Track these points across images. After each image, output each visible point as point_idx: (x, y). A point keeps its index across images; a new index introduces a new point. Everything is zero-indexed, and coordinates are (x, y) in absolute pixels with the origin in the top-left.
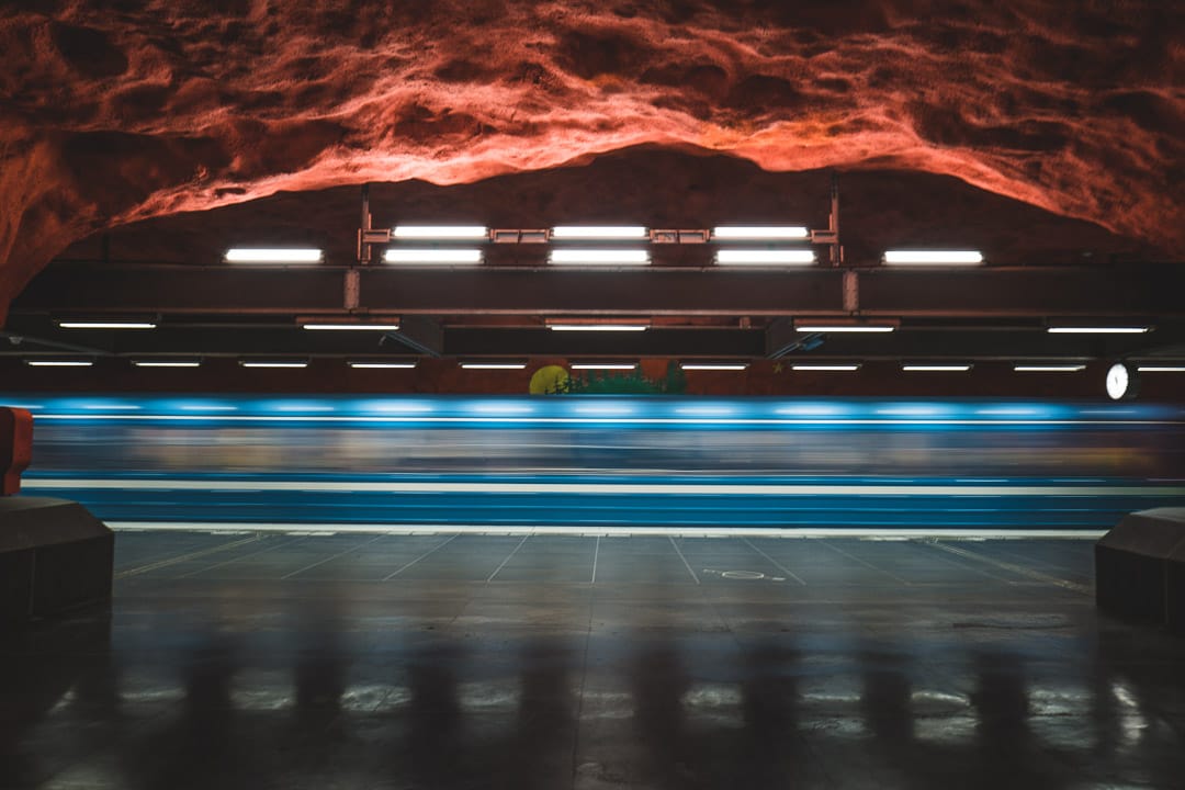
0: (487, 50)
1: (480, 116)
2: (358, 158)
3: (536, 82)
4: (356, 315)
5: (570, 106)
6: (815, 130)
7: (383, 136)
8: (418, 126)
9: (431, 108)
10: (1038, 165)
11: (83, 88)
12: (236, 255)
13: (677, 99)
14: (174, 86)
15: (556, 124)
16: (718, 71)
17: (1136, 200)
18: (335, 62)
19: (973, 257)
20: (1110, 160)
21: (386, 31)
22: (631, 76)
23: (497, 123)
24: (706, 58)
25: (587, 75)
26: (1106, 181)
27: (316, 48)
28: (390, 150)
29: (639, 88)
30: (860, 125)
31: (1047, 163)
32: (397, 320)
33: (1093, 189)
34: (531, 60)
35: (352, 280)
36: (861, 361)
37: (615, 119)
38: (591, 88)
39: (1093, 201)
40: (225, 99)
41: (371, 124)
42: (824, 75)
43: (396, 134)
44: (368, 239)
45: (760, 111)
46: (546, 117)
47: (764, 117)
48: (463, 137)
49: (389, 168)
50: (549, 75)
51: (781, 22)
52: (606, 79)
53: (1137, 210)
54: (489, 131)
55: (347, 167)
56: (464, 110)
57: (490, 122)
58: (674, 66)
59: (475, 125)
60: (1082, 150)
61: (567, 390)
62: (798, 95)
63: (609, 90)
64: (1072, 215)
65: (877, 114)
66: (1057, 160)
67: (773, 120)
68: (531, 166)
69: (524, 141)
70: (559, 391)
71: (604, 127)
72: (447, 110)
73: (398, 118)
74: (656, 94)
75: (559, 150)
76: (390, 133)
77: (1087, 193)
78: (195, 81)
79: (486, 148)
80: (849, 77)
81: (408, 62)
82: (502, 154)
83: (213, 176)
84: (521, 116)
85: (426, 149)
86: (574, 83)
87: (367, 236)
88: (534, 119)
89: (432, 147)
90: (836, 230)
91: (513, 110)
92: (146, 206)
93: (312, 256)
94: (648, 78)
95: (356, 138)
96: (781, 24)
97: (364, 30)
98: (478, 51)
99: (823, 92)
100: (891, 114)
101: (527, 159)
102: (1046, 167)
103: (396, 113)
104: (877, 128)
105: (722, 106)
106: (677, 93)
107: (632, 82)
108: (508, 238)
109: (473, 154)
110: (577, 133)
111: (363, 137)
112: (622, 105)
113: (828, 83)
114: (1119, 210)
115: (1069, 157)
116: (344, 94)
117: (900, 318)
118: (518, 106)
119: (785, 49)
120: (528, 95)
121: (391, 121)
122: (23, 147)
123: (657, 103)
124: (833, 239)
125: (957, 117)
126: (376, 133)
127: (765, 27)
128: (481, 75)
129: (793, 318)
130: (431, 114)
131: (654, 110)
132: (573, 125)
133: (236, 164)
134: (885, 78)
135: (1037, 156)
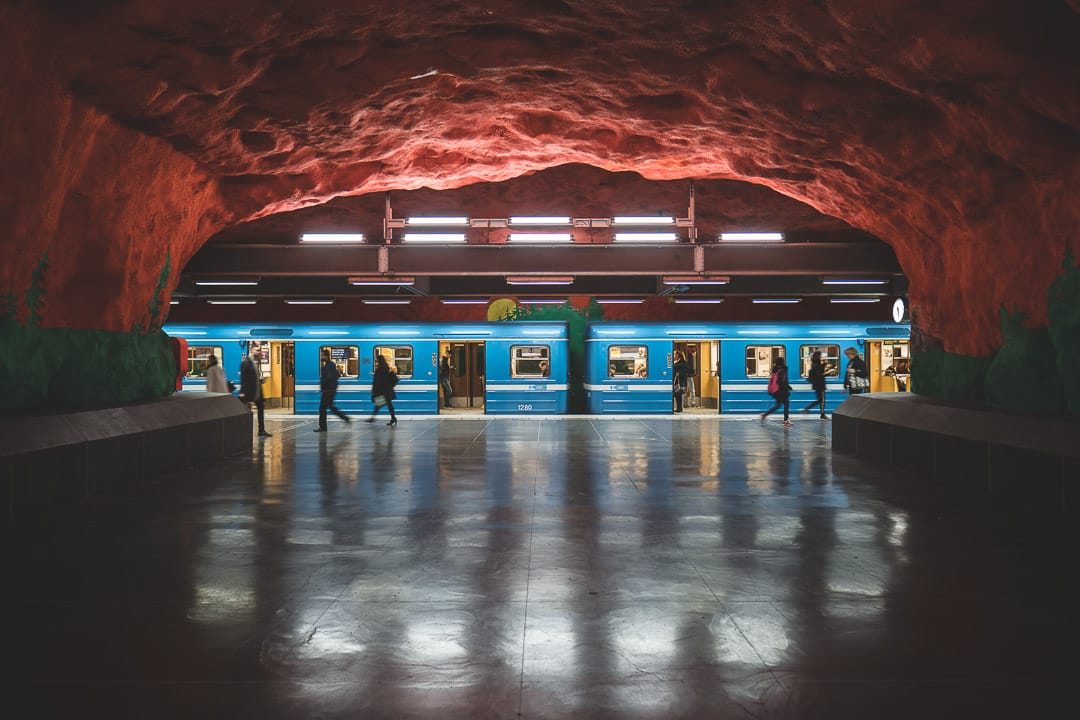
0: (474, 122)
1: (466, 154)
2: (390, 179)
3: (502, 135)
4: (386, 276)
5: (522, 149)
6: (673, 163)
7: (406, 167)
8: (426, 160)
9: (436, 150)
10: (804, 187)
11: (246, 157)
12: (307, 238)
13: (587, 146)
14: (293, 151)
15: (513, 157)
16: (611, 132)
17: (860, 210)
18: (386, 135)
19: (777, 237)
20: (840, 188)
21: (418, 121)
22: (559, 135)
23: (476, 158)
24: (603, 125)
25: (533, 136)
26: (840, 199)
27: (378, 131)
28: (410, 175)
29: (564, 141)
30: (699, 160)
31: (809, 186)
32: (413, 279)
33: (836, 202)
34: (498, 125)
35: (383, 254)
36: (724, 297)
37: (550, 155)
38: (535, 141)
39: (838, 209)
40: (319, 154)
41: (400, 161)
42: (673, 137)
43: (414, 165)
44: (390, 225)
45: (638, 154)
46: (507, 154)
47: (641, 157)
48: (455, 166)
49: (407, 184)
50: (509, 132)
51: (644, 117)
52: (543, 136)
53: (861, 214)
54: (472, 162)
55: (381, 184)
56: (456, 150)
57: (472, 157)
58: (586, 130)
59: (462, 158)
60: (824, 181)
61: (515, 317)
62: (660, 146)
63: (546, 142)
64: (829, 213)
65: (709, 155)
66: (814, 185)
67: (646, 159)
68: (496, 180)
69: (494, 168)
70: (509, 318)
71: (543, 159)
72: (446, 151)
73: (416, 157)
74: (575, 144)
75: (514, 170)
76: (411, 165)
77: (833, 204)
78: (305, 148)
79: (469, 171)
80: (689, 139)
81: (427, 132)
82: (479, 173)
83: (304, 193)
84: (491, 153)
85: (432, 173)
86: (525, 137)
87: (390, 223)
88: (499, 155)
89: (436, 172)
90: (693, 219)
91: (486, 151)
92: (261, 212)
93: (358, 238)
94: (569, 136)
95: (390, 169)
96: (644, 118)
97: (406, 122)
98: (468, 123)
99: (675, 145)
100: (716, 156)
101: (494, 176)
102: (808, 188)
103: (414, 154)
104: (711, 162)
105: (615, 151)
106: (588, 143)
107: (560, 138)
108: (482, 224)
109: (461, 175)
110: (526, 162)
111: (394, 168)
112: (553, 149)
113: (676, 141)
114: (853, 214)
115: (820, 185)
116: (387, 148)
117: (730, 276)
118: (490, 148)
119: (648, 128)
120: (497, 143)
121: (412, 158)
122: (203, 184)
123: (575, 148)
124: (691, 224)
125: (752, 162)
126: (403, 166)
127: (635, 118)
128: (470, 135)
129: (663, 276)
130: (436, 154)
131: (574, 151)
132: (524, 158)
133: (317, 188)
134: (707, 141)
135: (802, 183)
